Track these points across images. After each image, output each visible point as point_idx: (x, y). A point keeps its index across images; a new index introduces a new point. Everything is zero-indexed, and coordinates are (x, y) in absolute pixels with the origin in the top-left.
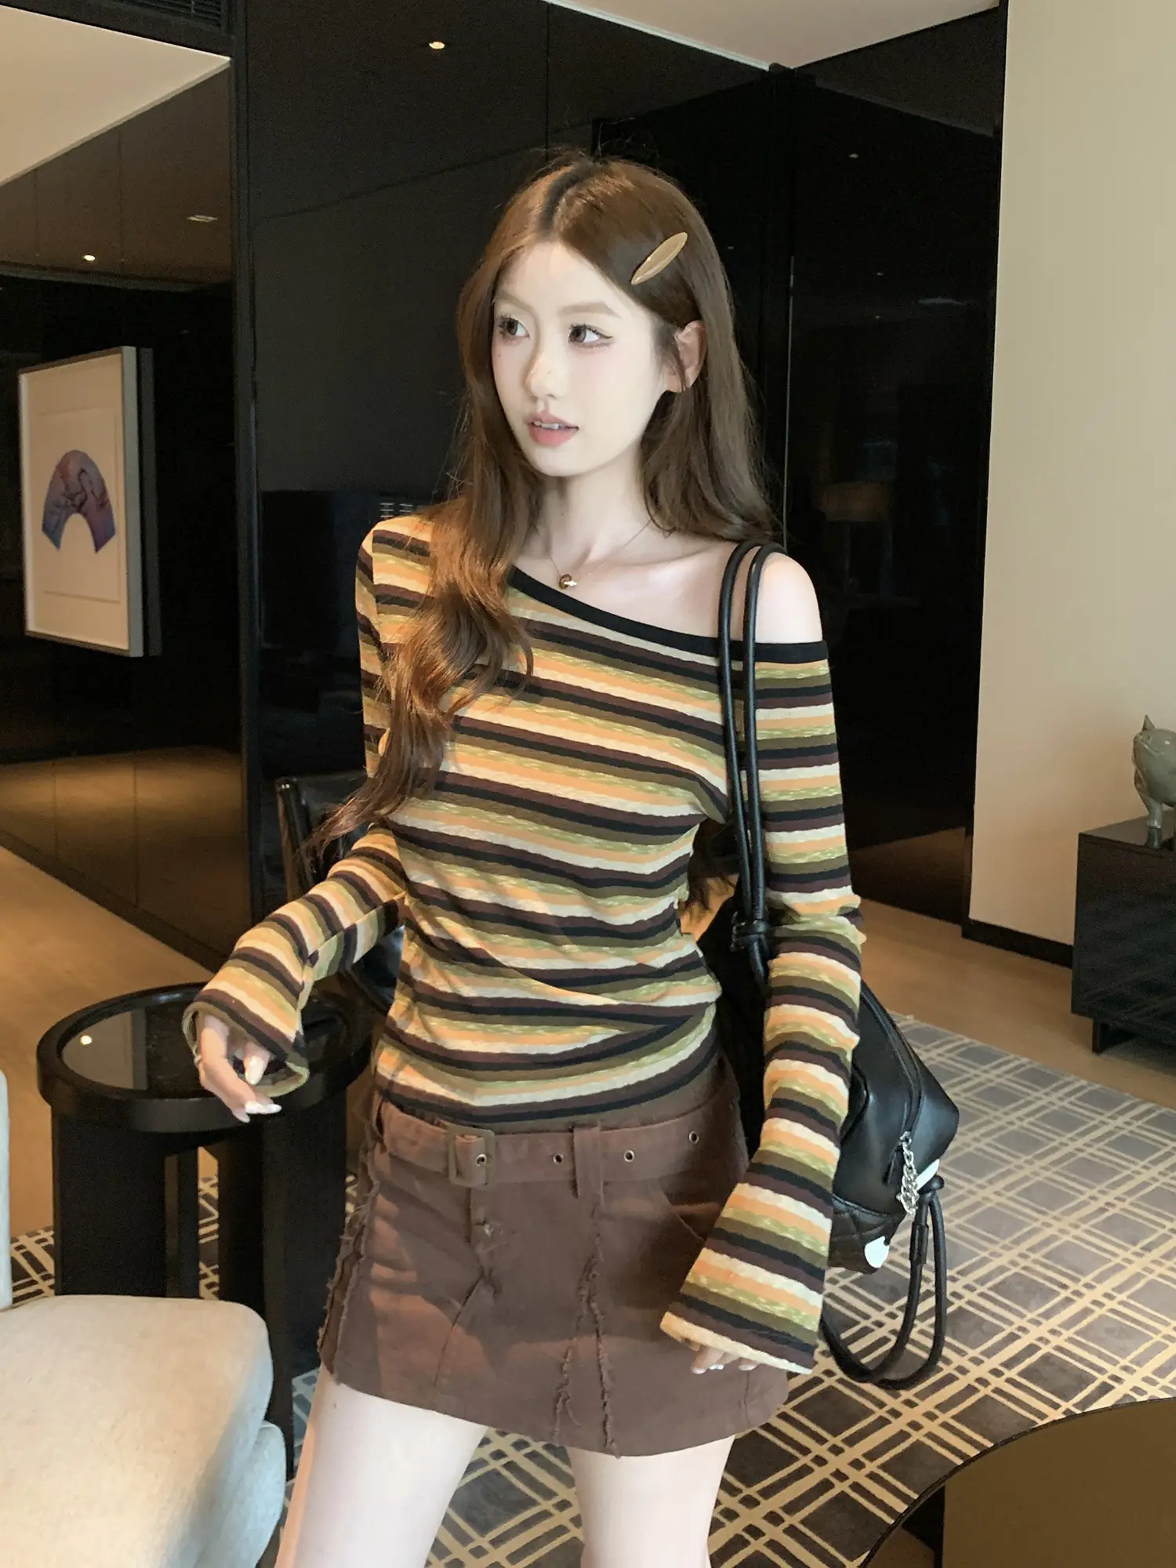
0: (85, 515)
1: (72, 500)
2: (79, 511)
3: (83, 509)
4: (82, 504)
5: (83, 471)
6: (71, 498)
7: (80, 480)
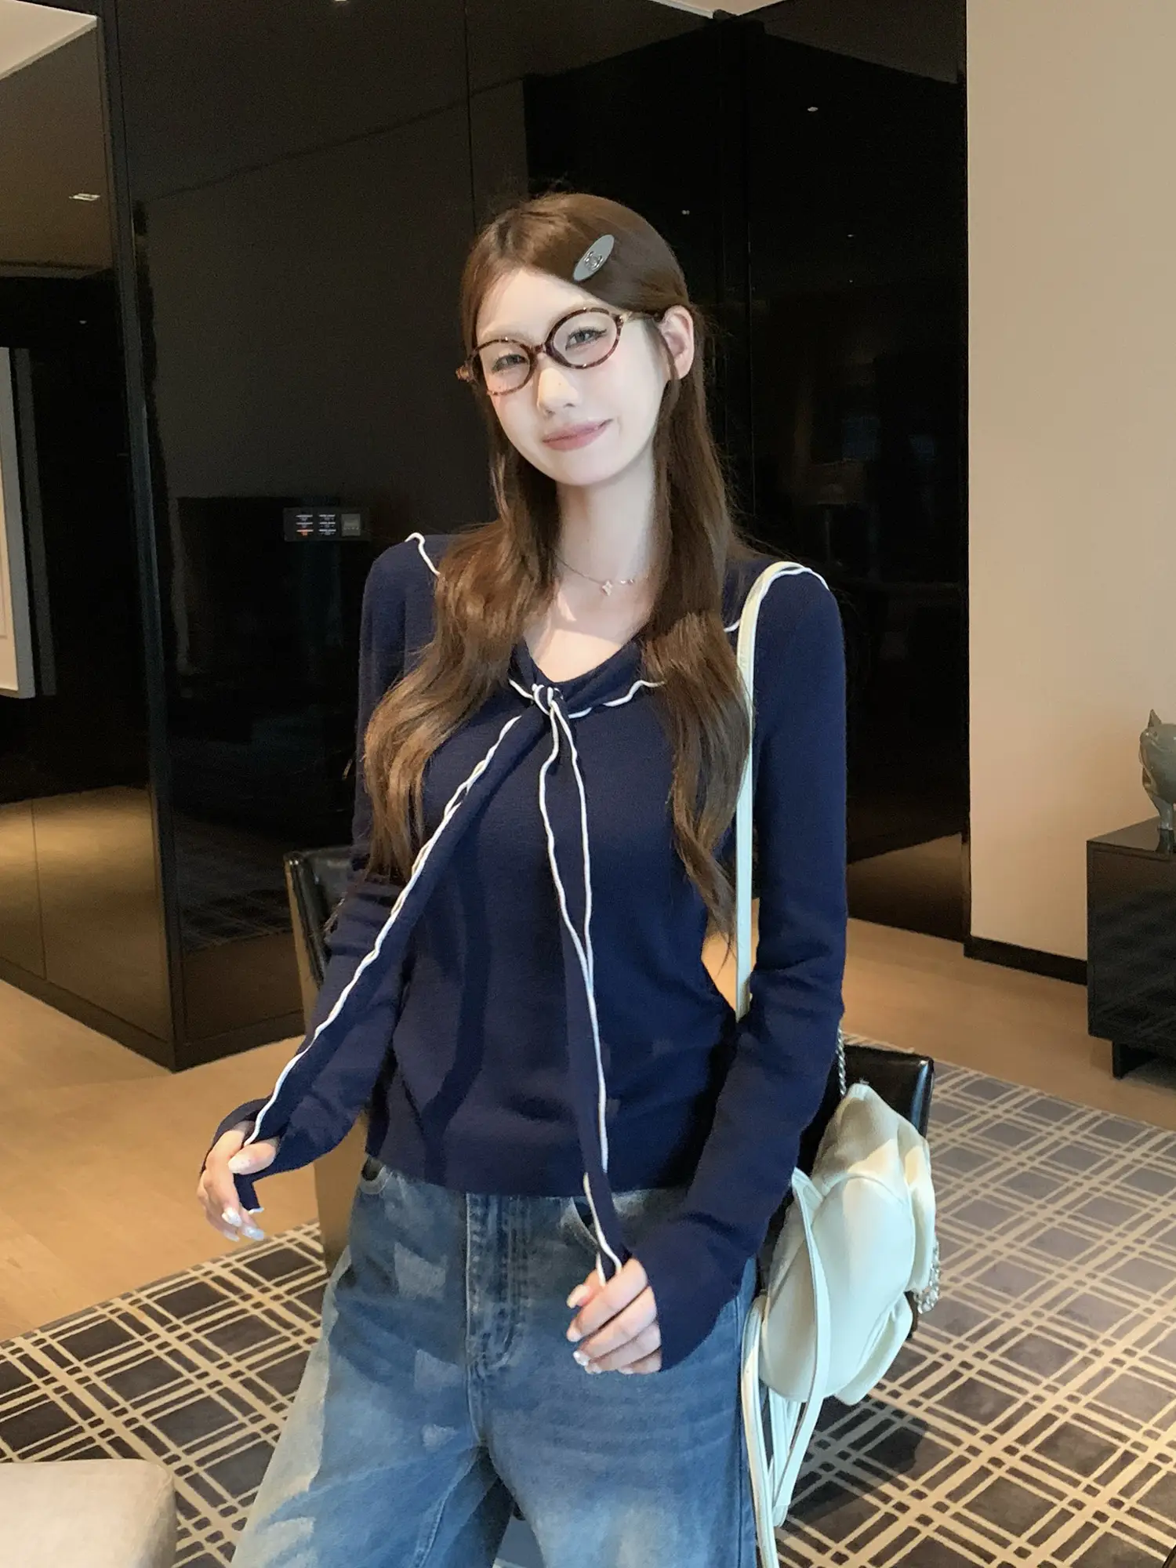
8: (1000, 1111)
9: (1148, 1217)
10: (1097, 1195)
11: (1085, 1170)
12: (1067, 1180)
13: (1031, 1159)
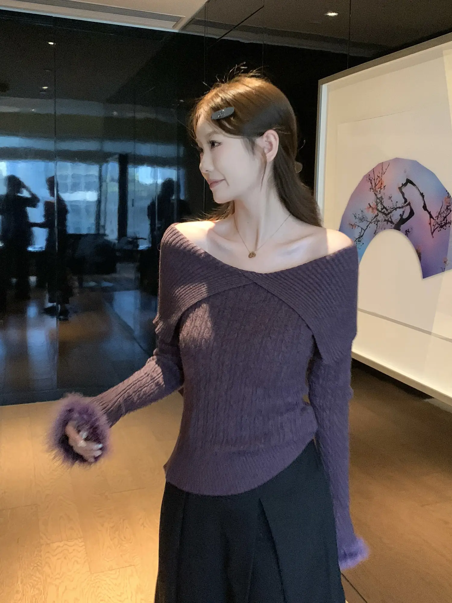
0: (407, 233)
1: (386, 215)
2: (397, 227)
3: (404, 227)
4: (403, 221)
5: (409, 181)
6: (386, 212)
7: (403, 194)
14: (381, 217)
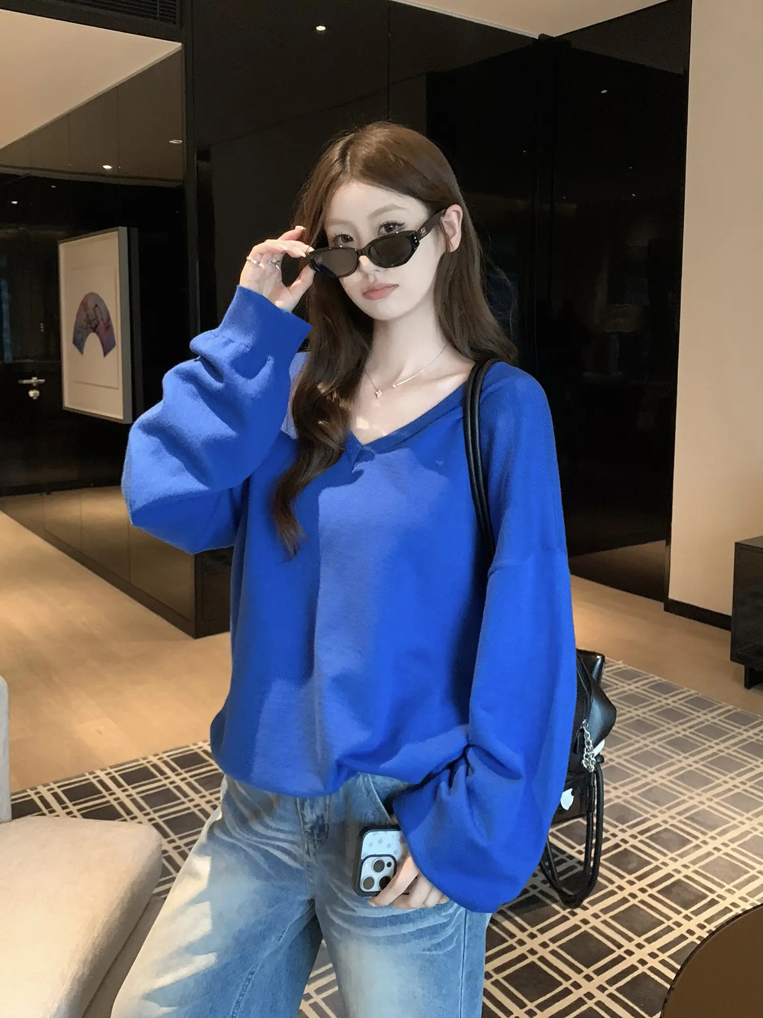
0: (98, 333)
3: (96, 330)
4: (96, 326)
5: (97, 306)
6: (89, 323)
7: (95, 311)
8: (670, 701)
9: (752, 769)
10: (721, 754)
11: (717, 739)
12: (704, 744)
13: (684, 730)
14: (89, 326)
